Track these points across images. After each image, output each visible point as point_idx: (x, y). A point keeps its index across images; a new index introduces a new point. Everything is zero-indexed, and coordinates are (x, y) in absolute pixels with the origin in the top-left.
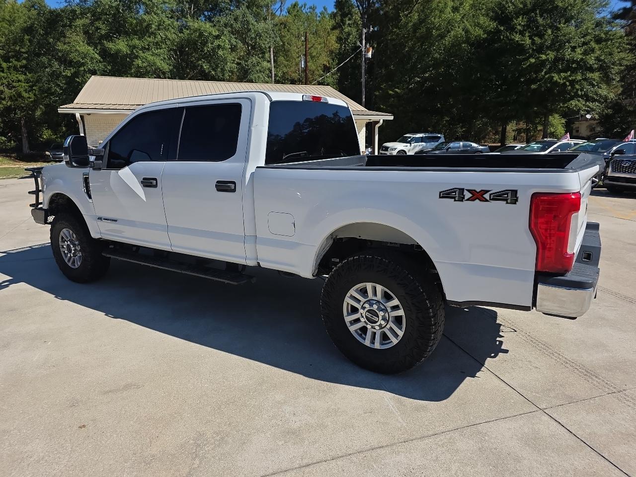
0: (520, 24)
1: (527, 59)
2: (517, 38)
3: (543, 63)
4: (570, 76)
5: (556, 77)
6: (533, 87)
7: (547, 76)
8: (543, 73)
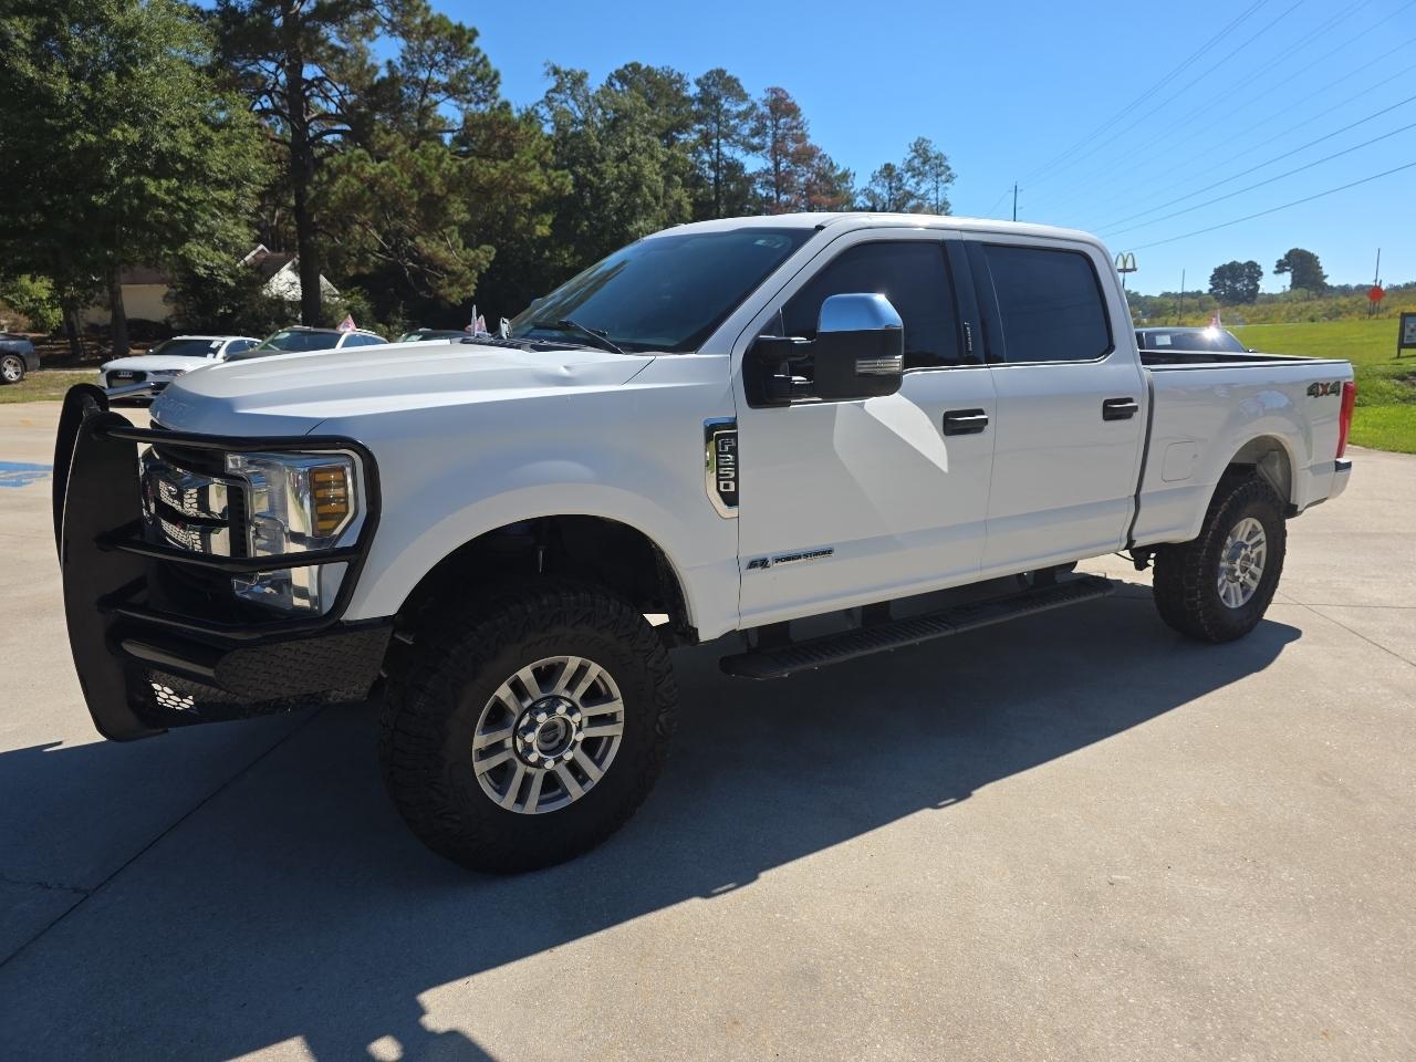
0: (18, 36)
1: (71, 128)
2: (31, 71)
3: (113, 148)
4: (180, 188)
5: (151, 186)
6: (99, 200)
7: (128, 180)
8: (113, 172)
